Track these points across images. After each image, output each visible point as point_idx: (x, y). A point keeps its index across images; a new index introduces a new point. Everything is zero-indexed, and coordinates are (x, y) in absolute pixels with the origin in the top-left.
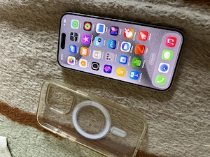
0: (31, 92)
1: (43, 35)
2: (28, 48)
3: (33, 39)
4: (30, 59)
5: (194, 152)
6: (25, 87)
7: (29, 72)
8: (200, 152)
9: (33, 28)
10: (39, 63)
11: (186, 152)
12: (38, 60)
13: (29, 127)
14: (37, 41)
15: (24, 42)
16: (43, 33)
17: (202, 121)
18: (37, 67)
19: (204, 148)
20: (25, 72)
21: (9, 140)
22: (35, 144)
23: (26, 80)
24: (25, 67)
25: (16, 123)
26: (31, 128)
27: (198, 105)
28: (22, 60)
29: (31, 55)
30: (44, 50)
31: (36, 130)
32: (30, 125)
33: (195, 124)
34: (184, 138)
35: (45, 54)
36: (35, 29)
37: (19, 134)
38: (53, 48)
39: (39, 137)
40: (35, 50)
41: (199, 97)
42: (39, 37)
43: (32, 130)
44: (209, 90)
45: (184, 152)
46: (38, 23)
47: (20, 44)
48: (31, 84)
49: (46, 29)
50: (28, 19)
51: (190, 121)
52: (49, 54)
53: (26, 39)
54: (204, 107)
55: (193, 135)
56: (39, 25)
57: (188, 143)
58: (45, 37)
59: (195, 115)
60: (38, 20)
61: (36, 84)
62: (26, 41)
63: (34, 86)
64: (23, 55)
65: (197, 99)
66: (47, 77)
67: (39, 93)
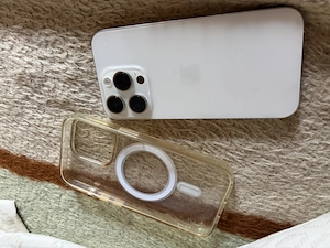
0: (42, 130)
1: (48, 35)
2: (27, 59)
3: (33, 43)
4: (32, 77)
5: (302, 208)
6: (31, 122)
7: (35, 98)
8: (313, 207)
9: (30, 24)
10: (48, 83)
11: (291, 208)
12: (46, 78)
13: (46, 183)
14: (39, 45)
15: (19, 49)
16: (47, 31)
17: (315, 160)
18: (46, 89)
19: (319, 201)
20: (27, 98)
21: (18, 204)
22: (59, 208)
23: (31, 112)
24: (26, 91)
25: (26, 179)
26: (50, 185)
27: (308, 135)
28: (20, 79)
29: (33, 71)
30: (53, 60)
31: (57, 187)
32: (48, 181)
33: (304, 164)
34: (287, 186)
35: (56, 66)
36: (33, 27)
37: (32, 196)
38: (68, 56)
39: (63, 197)
40: (38, 62)
41: (311, 122)
42: (42, 39)
43: (51, 188)
44: (326, 110)
45: (287, 207)
46: (35, 14)
47: (14, 53)
48: (40, 117)
49: (52, 24)
50: (20, 10)
51: (296, 161)
52: (63, 67)
53: (21, 45)
54: (318, 138)
55: (301, 182)
56: (39, 18)
57: (293, 194)
58: (52, 38)
59: (303, 151)
60: (37, 11)
61: (48, 116)
62: (22, 47)
63: (45, 121)
64: (20, 70)
65: (307, 125)
66: (65, 105)
67: (54, 131)
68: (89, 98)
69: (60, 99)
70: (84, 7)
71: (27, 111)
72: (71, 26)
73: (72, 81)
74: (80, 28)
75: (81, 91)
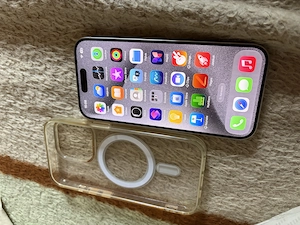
0: (24, 134)
1: (28, 50)
2: (10, 71)
3: (16, 57)
4: (15, 86)
5: (258, 208)
6: (14, 126)
7: (17, 105)
8: (267, 208)
9: (13, 40)
10: (29, 92)
11: (247, 208)
12: (27, 87)
13: (28, 182)
14: (21, 59)
15: (3, 62)
16: (28, 46)
17: (267, 165)
18: (27, 97)
19: (273, 203)
20: (10, 105)
21: (4, 199)
22: (39, 204)
23: (14, 117)
24: (10, 99)
25: (10, 177)
26: (32, 183)
27: (261, 143)
28: (5, 88)
29: (15, 81)
30: (33, 72)
31: (38, 185)
32: (30, 179)
33: (257, 169)
34: (243, 189)
35: (35, 78)
36: (16, 42)
37: (16, 192)
38: (46, 69)
39: (43, 194)
40: (20, 73)
42: (24, 53)
43: (34, 187)
44: (275, 120)
45: (244, 208)
46: (18, 32)
48: (22, 122)
49: (32, 40)
50: (4, 28)
51: (250, 166)
52: (41, 78)
53: (5, 58)
54: (270, 144)
55: (256, 185)
56: (21, 35)
57: (249, 196)
58: (32, 53)
59: (257, 157)
60: (19, 29)
61: (29, 121)
62: (6, 60)
63: (26, 125)
64: (4, 81)
66: (44, 112)
67: (35, 135)
68: (65, 106)
69: (40, 106)
70: (59, 26)
71: (11, 116)
72: (49, 42)
73: (49, 91)
74: (57, 44)
75: (58, 100)
